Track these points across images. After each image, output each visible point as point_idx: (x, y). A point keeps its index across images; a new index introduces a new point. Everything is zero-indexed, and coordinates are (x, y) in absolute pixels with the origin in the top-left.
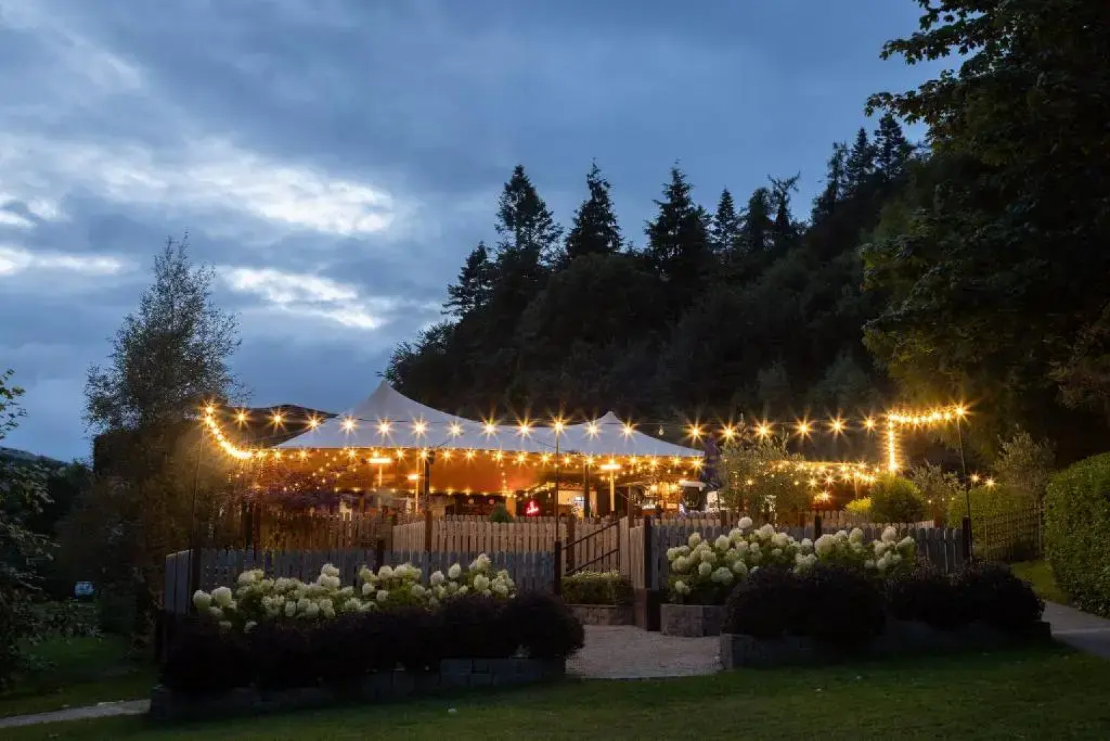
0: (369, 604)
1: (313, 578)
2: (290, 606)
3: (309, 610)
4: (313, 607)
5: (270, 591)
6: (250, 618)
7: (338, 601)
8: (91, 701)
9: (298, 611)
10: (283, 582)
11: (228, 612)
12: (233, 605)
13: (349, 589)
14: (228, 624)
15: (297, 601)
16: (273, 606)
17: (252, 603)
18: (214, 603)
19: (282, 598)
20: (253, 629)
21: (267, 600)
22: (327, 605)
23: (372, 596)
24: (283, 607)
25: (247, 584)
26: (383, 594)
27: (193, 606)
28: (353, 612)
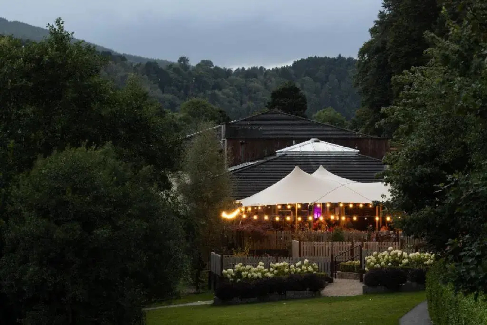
0: (272, 274)
1: (256, 266)
2: (249, 275)
3: (254, 276)
4: (256, 275)
5: (244, 270)
6: (238, 278)
7: (263, 273)
8: (196, 300)
9: (252, 276)
10: (248, 267)
11: (232, 276)
12: (234, 274)
13: (266, 270)
14: (232, 279)
15: (251, 273)
16: (245, 275)
17: (238, 273)
18: (228, 273)
19: (247, 272)
20: (239, 282)
21: (243, 273)
22: (259, 275)
23: (273, 272)
24: (247, 275)
25: (237, 268)
26: (276, 271)
27: (222, 274)
28: (267, 277)
